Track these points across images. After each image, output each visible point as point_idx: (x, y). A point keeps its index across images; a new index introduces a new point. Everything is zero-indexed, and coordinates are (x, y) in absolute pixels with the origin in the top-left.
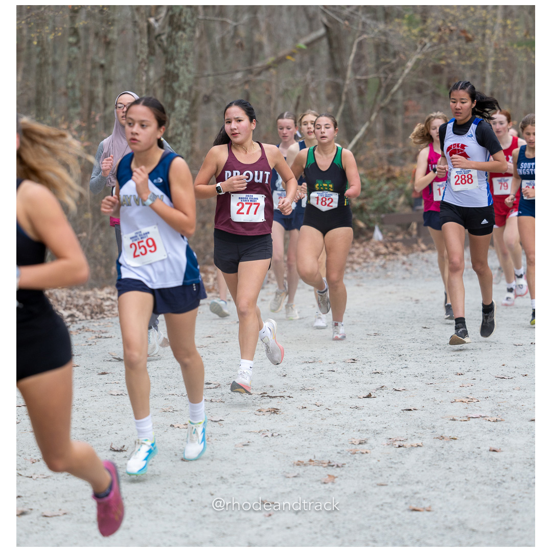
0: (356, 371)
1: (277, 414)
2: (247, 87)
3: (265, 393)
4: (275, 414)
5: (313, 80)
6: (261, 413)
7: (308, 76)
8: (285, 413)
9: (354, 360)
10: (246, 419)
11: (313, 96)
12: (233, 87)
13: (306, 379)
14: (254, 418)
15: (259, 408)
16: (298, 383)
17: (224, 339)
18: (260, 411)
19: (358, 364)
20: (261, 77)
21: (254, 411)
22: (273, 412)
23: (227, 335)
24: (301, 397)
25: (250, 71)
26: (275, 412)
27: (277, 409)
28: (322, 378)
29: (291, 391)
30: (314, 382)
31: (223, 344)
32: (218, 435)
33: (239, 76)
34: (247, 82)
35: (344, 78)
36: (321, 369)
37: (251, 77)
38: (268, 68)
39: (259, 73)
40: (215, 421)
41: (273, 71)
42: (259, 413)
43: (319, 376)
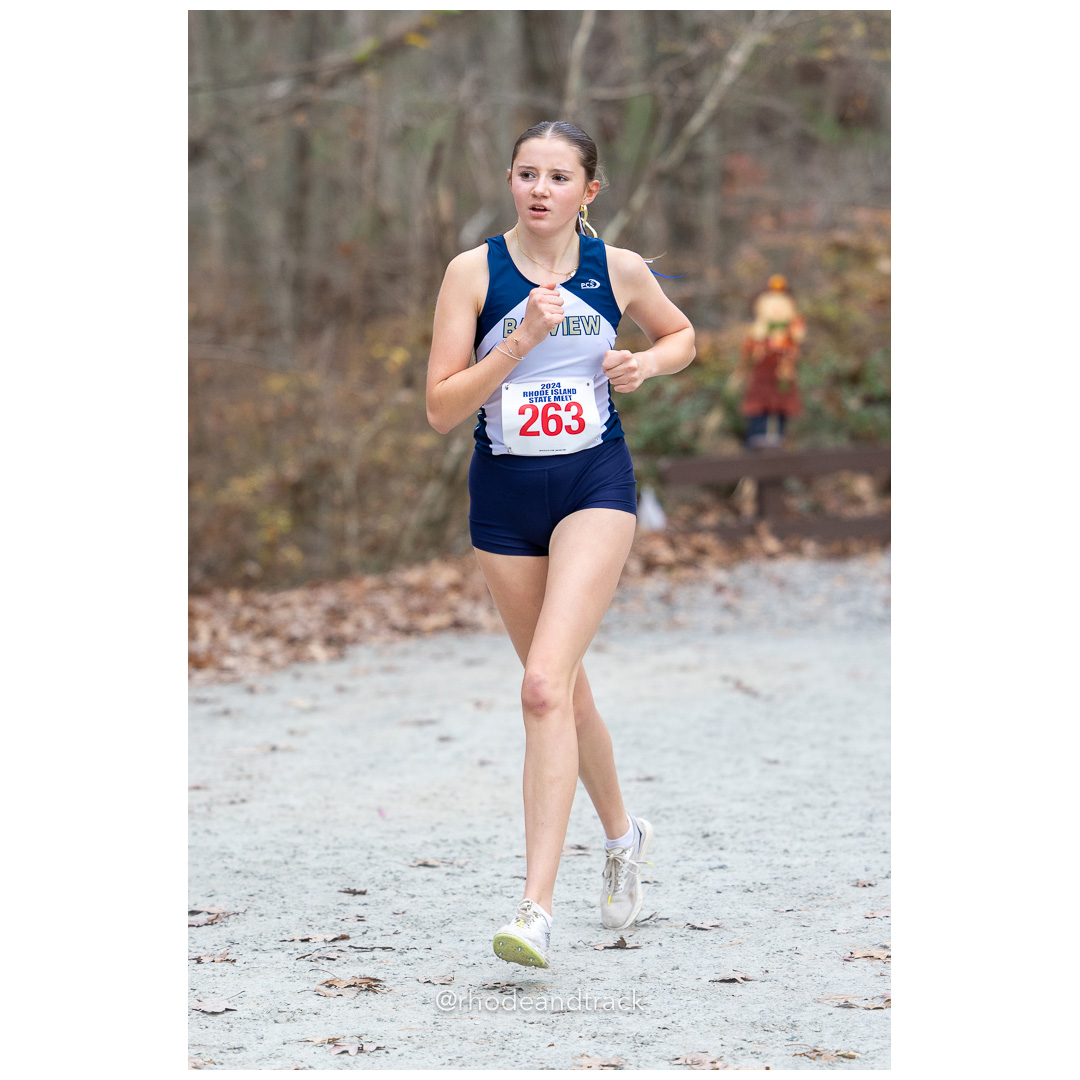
0: (588, 876)
1: (375, 992)
2: (301, 120)
3: (344, 938)
4: (371, 993)
5: (477, 98)
6: (333, 991)
7: (465, 89)
8: (398, 989)
9: (580, 848)
10: (293, 1007)
11: (477, 144)
12: (263, 120)
13: (455, 898)
14: (313, 1002)
15: (328, 977)
16: (433, 911)
17: (237, 795)
18: (330, 986)
19: (594, 859)
20: (340, 94)
21: (314, 987)
22: (364, 986)
23: (245, 784)
24: (442, 946)
25: (308, 78)
26: (369, 988)
27: (375, 980)
28: (496, 897)
29: (413, 933)
30: (475, 908)
31: (234, 807)
32: (217, 1050)
33: (280, 89)
34: (301, 106)
35: (560, 94)
36: (494, 873)
37: (310, 92)
38: (356, 68)
39: (333, 83)
40: (213, 1013)
41: (371, 77)
42: (328, 991)
43: (489, 890)
